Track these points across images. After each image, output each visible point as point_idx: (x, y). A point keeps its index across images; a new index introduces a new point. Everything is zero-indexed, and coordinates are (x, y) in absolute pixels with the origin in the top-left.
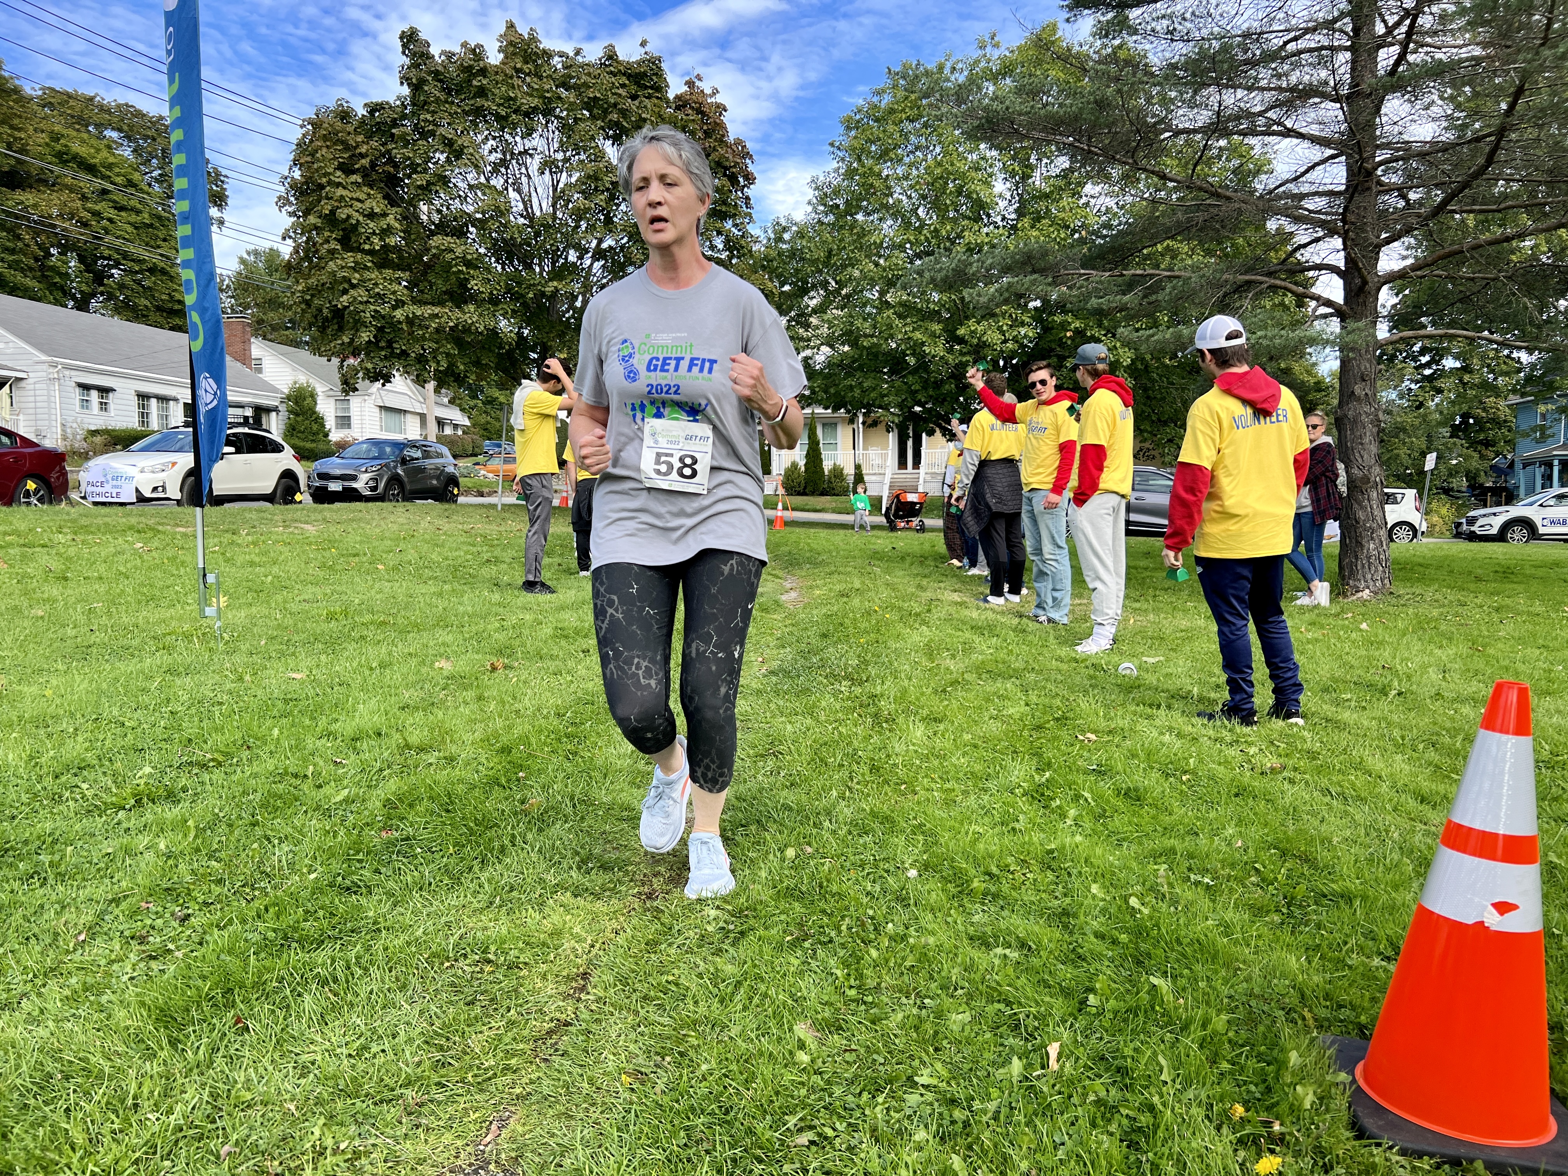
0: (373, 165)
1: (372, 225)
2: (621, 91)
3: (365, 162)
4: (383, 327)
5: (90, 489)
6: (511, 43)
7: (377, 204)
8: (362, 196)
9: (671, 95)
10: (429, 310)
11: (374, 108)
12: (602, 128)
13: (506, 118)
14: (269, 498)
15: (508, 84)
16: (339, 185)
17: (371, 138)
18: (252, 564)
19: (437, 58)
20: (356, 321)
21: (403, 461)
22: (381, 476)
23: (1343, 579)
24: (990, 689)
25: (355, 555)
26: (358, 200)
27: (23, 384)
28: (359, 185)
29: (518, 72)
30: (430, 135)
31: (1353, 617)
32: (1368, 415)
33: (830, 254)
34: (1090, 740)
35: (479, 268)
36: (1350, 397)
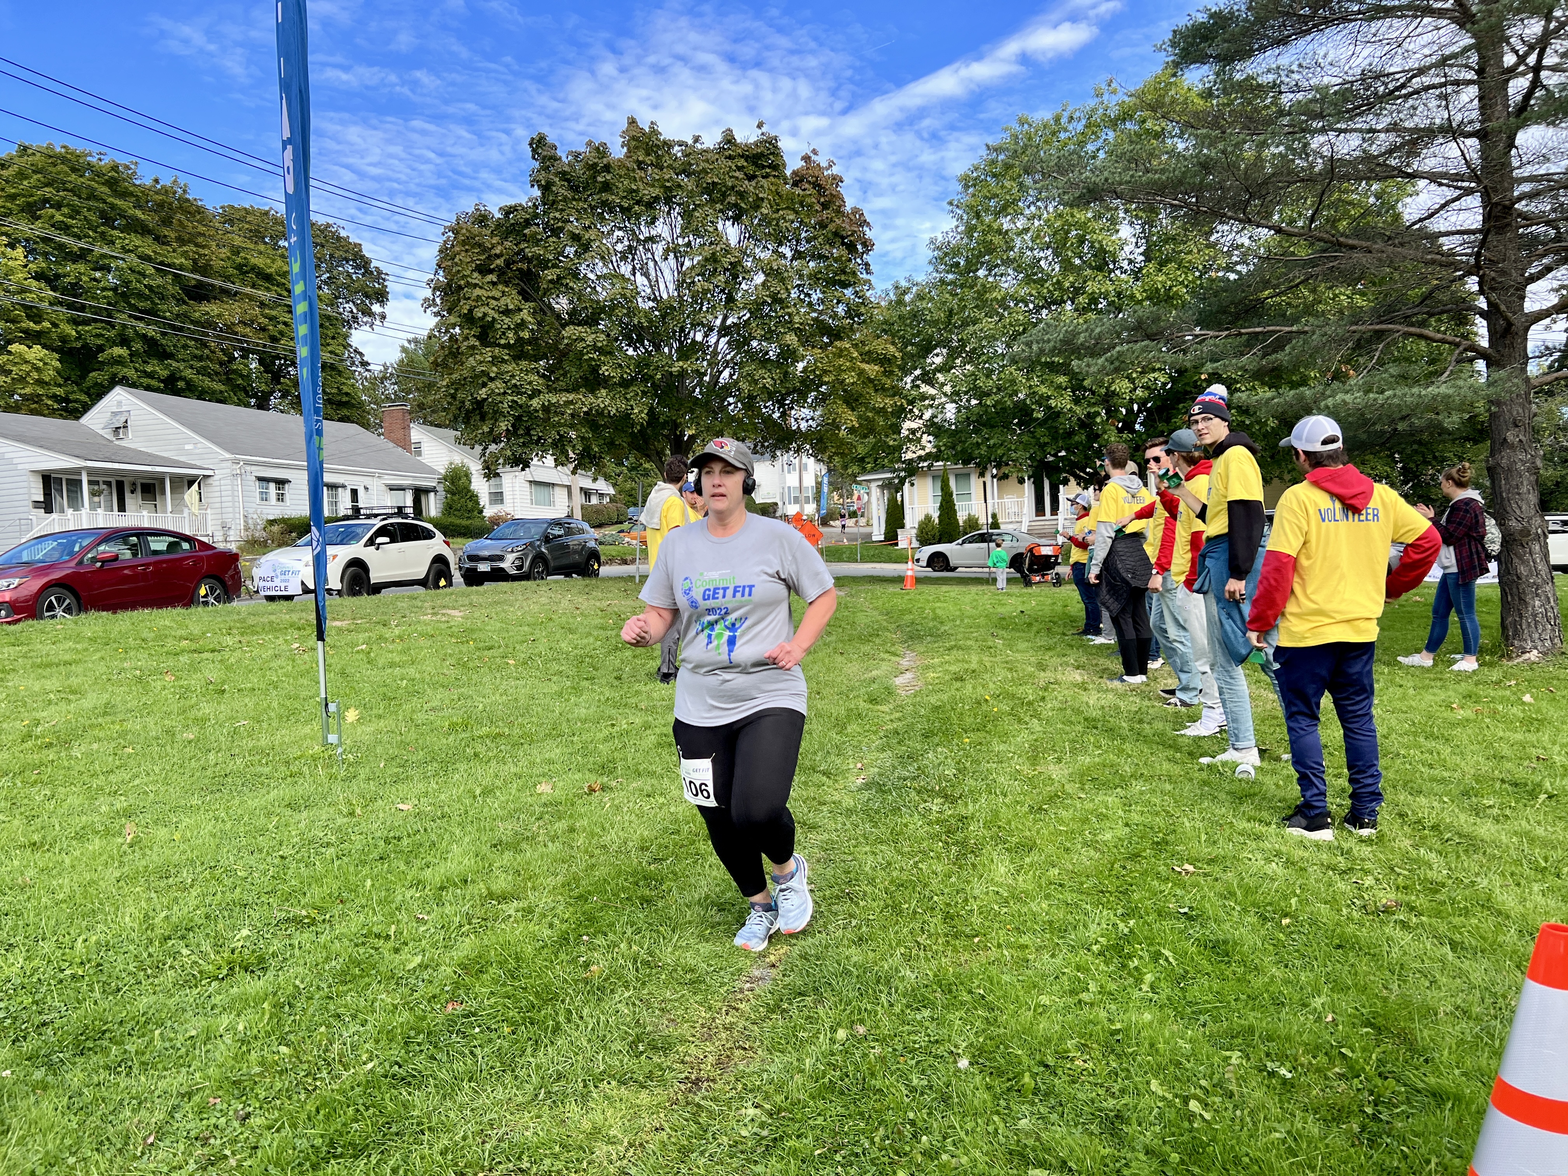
0: (508, 264)
1: (507, 320)
2: (737, 174)
3: (500, 262)
4: (520, 417)
5: (262, 584)
6: (633, 138)
7: (512, 300)
8: (498, 294)
9: (788, 172)
10: (564, 397)
11: (508, 211)
12: (721, 211)
13: (629, 209)
14: (422, 583)
15: (629, 177)
16: (476, 286)
17: (506, 238)
18: (392, 665)
19: (564, 159)
20: (495, 412)
21: (547, 539)
22: (526, 555)
23: (1507, 638)
24: (1089, 806)
25: (490, 648)
26: (494, 298)
27: (210, 481)
28: (494, 284)
29: (640, 164)
30: (558, 232)
31: (1517, 684)
32: (1524, 462)
33: (951, 313)
34: (1187, 872)
35: (610, 353)
36: (1502, 444)
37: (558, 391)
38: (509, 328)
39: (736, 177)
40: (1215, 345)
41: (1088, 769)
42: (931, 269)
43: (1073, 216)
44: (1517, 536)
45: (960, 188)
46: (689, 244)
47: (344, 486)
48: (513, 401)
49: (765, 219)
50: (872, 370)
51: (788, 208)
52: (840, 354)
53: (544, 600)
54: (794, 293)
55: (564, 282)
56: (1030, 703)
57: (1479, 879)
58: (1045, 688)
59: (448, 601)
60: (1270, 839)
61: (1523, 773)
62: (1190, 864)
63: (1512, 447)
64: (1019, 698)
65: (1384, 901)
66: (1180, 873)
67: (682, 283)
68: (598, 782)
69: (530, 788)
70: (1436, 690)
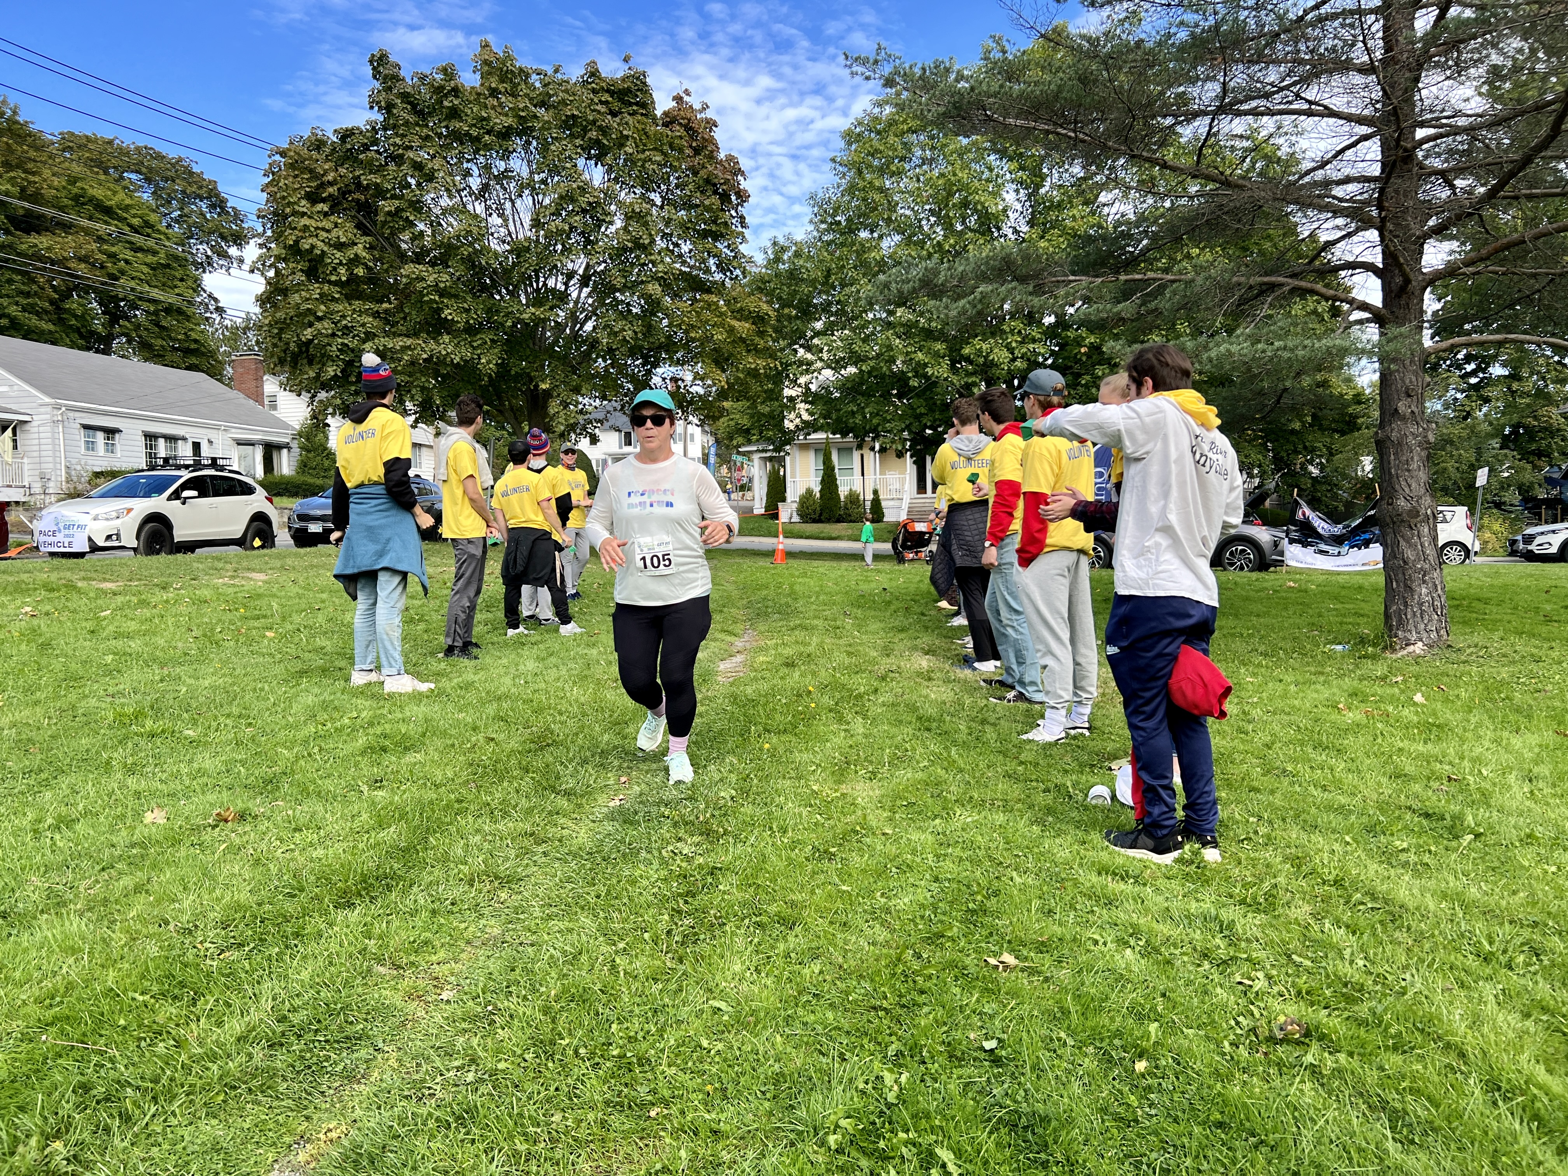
0: (343, 193)
1: (338, 254)
2: (599, 107)
3: (333, 190)
5: (42, 539)
6: (486, 62)
7: (344, 232)
8: (328, 225)
9: (659, 113)
10: (400, 342)
11: (346, 135)
12: (581, 147)
13: (477, 139)
14: (237, 542)
15: (480, 105)
16: (304, 214)
17: (341, 164)
18: (118, 636)
19: (408, 80)
20: (323, 356)
23: (1390, 630)
24: (893, 850)
25: (258, 618)
26: (323, 229)
27: (27, 427)
28: (326, 214)
29: (494, 93)
30: (398, 159)
31: (1405, 681)
32: (1415, 436)
33: (828, 273)
34: (1006, 967)
35: (456, 296)
36: (1393, 415)
37: (395, 335)
38: (341, 264)
39: (599, 112)
40: (1090, 289)
41: (906, 789)
42: (811, 228)
43: (955, 175)
44: (1405, 517)
45: (842, 144)
46: (544, 182)
47: (184, 439)
48: (342, 344)
49: (629, 159)
50: (743, 327)
51: (655, 149)
52: (708, 307)
54: (660, 244)
55: (404, 215)
56: (860, 696)
57: (1408, 976)
58: (883, 678)
59: (255, 563)
60: (1126, 904)
61: (1435, 798)
62: (1012, 951)
63: (1403, 418)
64: (848, 690)
65: (1282, 1019)
66: (997, 967)
67: (536, 224)
68: (240, 805)
69: (138, 815)
70: (1318, 686)
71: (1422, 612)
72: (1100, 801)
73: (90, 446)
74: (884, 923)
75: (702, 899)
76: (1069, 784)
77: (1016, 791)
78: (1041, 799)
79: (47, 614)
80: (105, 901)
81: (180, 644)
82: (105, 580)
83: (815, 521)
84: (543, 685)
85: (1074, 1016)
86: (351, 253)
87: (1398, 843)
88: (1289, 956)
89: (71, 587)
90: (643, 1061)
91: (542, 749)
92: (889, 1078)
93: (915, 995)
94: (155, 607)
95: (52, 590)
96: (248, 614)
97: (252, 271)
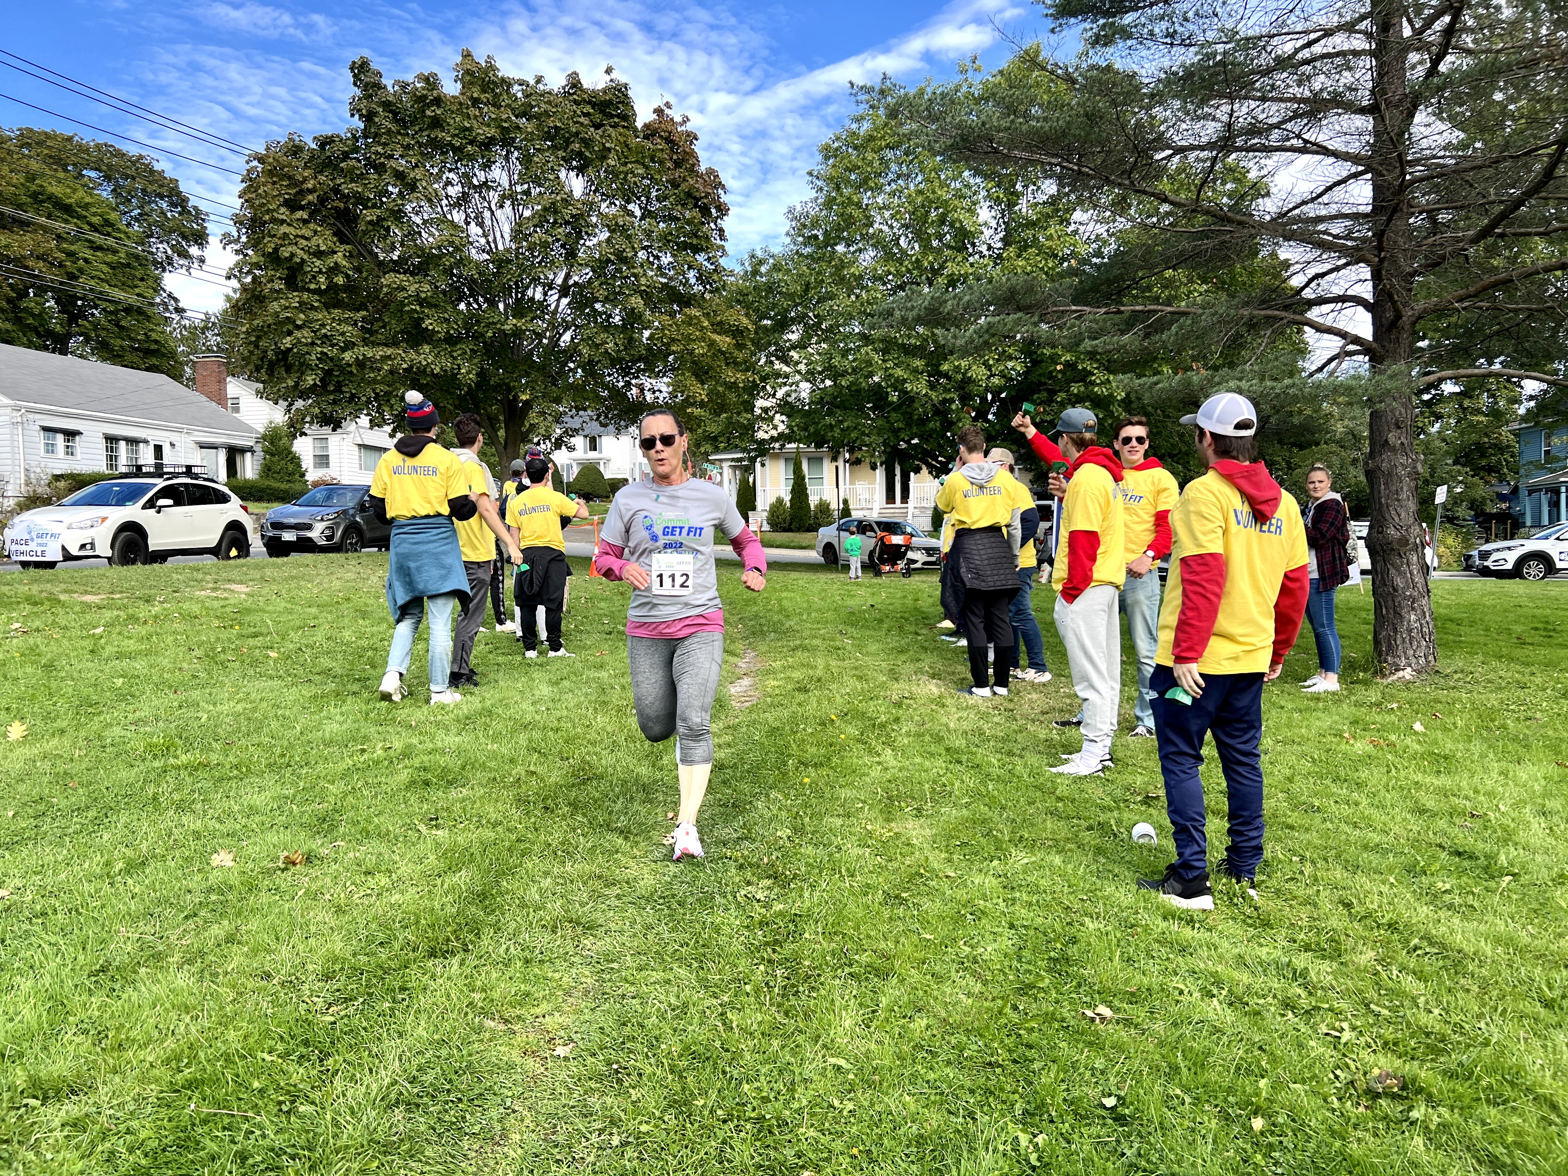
0: (322, 200)
1: (318, 263)
2: (582, 120)
3: (313, 197)
4: (330, 371)
6: (468, 72)
7: (324, 240)
8: (307, 233)
9: (639, 124)
10: (380, 352)
11: (325, 142)
12: (563, 158)
13: (461, 149)
14: (214, 551)
15: (462, 114)
16: (283, 222)
17: (321, 172)
18: (119, 656)
19: (390, 88)
20: (302, 364)
21: (362, 508)
22: (338, 524)
23: (1380, 655)
25: (255, 636)
26: (304, 238)
28: (305, 222)
29: (475, 102)
30: (380, 169)
31: (1400, 708)
32: (1404, 467)
33: (807, 287)
34: (1103, 1019)
35: (436, 306)
36: (1383, 446)
37: (375, 344)
38: (320, 272)
39: (582, 124)
40: (1096, 321)
41: (956, 828)
42: (788, 240)
43: (934, 192)
44: (1396, 546)
45: (819, 158)
46: (527, 193)
47: (146, 442)
48: (322, 353)
49: (612, 172)
50: (724, 341)
51: (637, 162)
52: (689, 321)
53: (350, 576)
54: (642, 255)
55: (385, 224)
56: (882, 726)
57: (1482, 1025)
58: (898, 705)
59: (235, 574)
60: (1199, 951)
61: (1461, 836)
62: (1104, 1002)
63: (1393, 450)
64: (870, 719)
65: (1376, 1071)
66: (1093, 1020)
67: (518, 234)
68: (305, 849)
69: (204, 857)
70: (1320, 714)
71: (1411, 639)
72: (1145, 841)
73: (50, 448)
74: (974, 974)
75: (788, 949)
76: (1113, 822)
77: (1062, 829)
78: (1087, 837)
79: (38, 630)
80: (202, 954)
81: (185, 665)
82: (86, 592)
83: (785, 530)
84: (565, 713)
85: (1185, 1070)
86: (330, 262)
87: (1440, 884)
88: (1367, 1006)
89: (54, 601)
90: (783, 1123)
91: (584, 782)
92: (1024, 1139)
93: (1021, 1049)
94: (145, 622)
95: (35, 604)
96: (244, 632)
97: (229, 278)
